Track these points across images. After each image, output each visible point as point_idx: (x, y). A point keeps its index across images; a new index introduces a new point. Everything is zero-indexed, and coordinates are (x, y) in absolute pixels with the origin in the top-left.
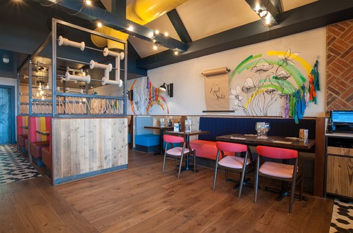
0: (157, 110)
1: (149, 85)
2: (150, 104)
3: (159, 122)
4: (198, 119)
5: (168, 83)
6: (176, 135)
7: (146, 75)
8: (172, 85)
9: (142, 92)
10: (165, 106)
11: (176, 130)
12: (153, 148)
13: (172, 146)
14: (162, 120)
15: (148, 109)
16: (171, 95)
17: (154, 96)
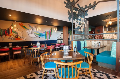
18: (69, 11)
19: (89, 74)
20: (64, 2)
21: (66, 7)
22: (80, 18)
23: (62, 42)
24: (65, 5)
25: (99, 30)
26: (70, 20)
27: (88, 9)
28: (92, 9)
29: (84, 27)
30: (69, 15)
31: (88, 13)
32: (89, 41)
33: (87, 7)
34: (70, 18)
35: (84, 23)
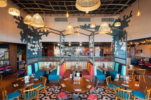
0: (137, 55)
1: (135, 49)
2: (135, 53)
3: (138, 58)
4: (149, 58)
5: (141, 49)
6: (141, 61)
7: (134, 46)
8: (142, 50)
9: (133, 50)
10: (140, 54)
11: (141, 60)
12: (136, 64)
13: (140, 63)
14: (139, 58)
15: (135, 54)
16: (142, 52)
17: (137, 52)
18: (21, 32)
19: (44, 91)
20: (16, 22)
21: (18, 27)
22: (34, 42)
23: (6, 63)
24: (17, 25)
25: (50, 48)
26: (22, 42)
27: (42, 35)
28: (45, 35)
29: (38, 49)
30: (21, 36)
31: (41, 37)
32: (43, 62)
33: (41, 33)
34: (22, 40)
35: (38, 46)
